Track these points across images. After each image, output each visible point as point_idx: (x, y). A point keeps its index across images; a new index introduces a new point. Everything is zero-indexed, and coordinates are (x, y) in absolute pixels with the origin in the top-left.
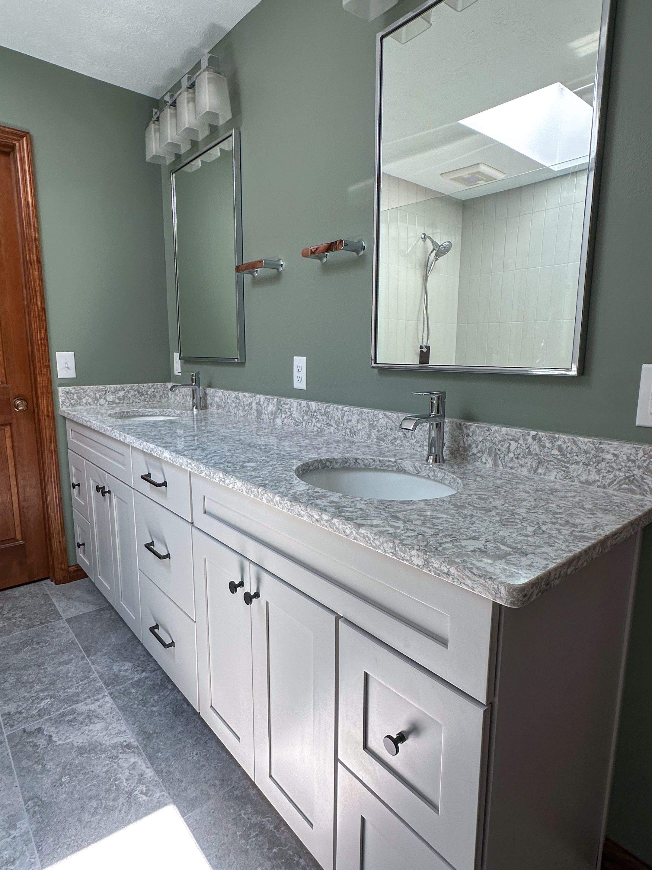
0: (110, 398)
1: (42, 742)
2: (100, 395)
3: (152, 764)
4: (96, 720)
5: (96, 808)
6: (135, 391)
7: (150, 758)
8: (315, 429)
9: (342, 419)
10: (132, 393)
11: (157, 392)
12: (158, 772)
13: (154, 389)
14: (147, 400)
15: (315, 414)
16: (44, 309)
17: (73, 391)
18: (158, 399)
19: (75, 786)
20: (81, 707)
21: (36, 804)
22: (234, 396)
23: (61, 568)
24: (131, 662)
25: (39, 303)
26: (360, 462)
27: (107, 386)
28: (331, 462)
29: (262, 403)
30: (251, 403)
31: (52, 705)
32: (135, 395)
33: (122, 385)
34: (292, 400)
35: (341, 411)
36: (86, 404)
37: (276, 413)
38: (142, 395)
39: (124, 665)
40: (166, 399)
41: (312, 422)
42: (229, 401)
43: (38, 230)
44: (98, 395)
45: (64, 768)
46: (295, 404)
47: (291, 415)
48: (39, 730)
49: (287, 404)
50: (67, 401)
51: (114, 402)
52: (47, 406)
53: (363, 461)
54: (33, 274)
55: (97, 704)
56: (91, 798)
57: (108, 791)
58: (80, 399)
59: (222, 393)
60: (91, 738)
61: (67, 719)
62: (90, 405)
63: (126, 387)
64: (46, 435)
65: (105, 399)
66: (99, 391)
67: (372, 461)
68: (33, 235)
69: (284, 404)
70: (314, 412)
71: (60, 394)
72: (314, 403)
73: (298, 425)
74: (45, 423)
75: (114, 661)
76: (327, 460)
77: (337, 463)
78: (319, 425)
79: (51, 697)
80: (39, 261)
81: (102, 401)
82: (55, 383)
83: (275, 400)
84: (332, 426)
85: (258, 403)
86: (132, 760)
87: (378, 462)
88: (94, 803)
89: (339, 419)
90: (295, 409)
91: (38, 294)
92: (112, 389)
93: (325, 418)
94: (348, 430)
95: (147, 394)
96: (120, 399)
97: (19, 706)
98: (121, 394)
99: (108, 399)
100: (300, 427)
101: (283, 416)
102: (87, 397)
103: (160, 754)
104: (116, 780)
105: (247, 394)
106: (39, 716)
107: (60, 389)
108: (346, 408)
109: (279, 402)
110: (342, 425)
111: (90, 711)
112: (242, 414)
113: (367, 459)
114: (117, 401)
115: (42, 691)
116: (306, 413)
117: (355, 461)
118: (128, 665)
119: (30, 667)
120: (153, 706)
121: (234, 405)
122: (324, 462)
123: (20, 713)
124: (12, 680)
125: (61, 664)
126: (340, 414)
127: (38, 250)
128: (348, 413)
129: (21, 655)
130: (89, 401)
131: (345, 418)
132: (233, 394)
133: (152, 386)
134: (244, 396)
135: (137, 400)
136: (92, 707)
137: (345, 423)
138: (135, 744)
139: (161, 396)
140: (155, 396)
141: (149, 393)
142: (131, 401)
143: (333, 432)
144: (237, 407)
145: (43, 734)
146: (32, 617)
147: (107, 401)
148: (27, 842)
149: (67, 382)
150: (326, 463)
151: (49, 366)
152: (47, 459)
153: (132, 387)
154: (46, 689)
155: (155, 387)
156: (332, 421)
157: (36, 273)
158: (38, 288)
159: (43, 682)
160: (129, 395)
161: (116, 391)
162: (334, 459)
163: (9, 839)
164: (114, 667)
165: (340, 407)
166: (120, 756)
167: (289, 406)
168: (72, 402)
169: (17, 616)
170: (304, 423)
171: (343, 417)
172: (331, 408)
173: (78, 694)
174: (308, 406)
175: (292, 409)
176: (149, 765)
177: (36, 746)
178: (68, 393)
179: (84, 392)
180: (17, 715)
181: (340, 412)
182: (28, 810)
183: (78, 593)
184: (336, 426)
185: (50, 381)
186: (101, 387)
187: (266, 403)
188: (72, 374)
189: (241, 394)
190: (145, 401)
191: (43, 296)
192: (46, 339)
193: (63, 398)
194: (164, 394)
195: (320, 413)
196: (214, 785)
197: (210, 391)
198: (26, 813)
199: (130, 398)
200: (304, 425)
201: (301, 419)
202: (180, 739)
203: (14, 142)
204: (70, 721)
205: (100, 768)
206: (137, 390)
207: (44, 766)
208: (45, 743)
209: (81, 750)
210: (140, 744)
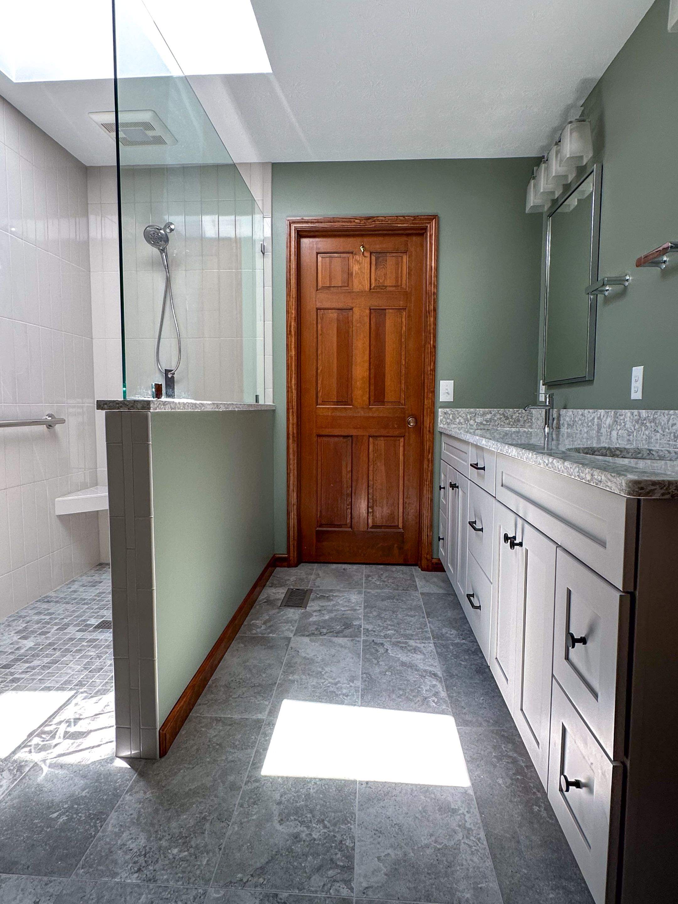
0: (479, 420)
1: (381, 650)
2: (471, 417)
3: (447, 691)
4: (419, 653)
5: (401, 695)
6: (501, 415)
7: (447, 687)
8: (644, 437)
9: (668, 423)
10: (498, 416)
11: (521, 417)
12: (449, 696)
13: (519, 414)
14: (512, 423)
15: (645, 422)
16: (434, 347)
17: (449, 412)
18: (522, 423)
19: (392, 679)
20: (412, 643)
21: (367, 677)
22: (581, 413)
23: (426, 558)
24: (457, 631)
25: (432, 342)
26: (654, 453)
27: (478, 409)
28: (621, 451)
29: (602, 417)
30: (594, 418)
31: (394, 635)
32: (500, 418)
33: (490, 409)
34: (627, 411)
35: (667, 415)
36: (459, 423)
37: (613, 425)
38: (507, 418)
39: (451, 631)
40: (529, 424)
41: (642, 431)
42: (577, 419)
43: (436, 286)
44: (469, 417)
45: (390, 668)
46: (629, 414)
47: (625, 426)
48: (382, 644)
49: (622, 415)
50: (444, 420)
51: (481, 423)
52: (430, 423)
53: (657, 452)
54: (430, 320)
55: (423, 645)
56: (400, 689)
57: (412, 691)
58: (455, 419)
59: (572, 412)
60: (412, 660)
61: (401, 645)
62: (462, 424)
63: (493, 411)
64: (427, 446)
65: (474, 420)
66: (471, 413)
67: (666, 452)
68: (433, 291)
69: (620, 415)
70: (644, 420)
71: (440, 414)
72: (644, 411)
73: (629, 435)
74: (427, 436)
75: (444, 626)
76: (617, 449)
77: (628, 453)
78: (647, 432)
79: (395, 630)
80: (435, 310)
81: (472, 422)
82: (437, 405)
83: (613, 412)
84: (658, 432)
85: (599, 418)
86: (434, 683)
87: (674, 454)
88: (401, 692)
89: (665, 424)
90: (628, 418)
91: (432, 335)
92: (481, 412)
93: (653, 424)
94: (672, 435)
95: (512, 418)
96: (487, 421)
97: (374, 628)
98: (489, 416)
99: (477, 421)
100: (631, 436)
101: (619, 428)
102: (460, 418)
103: (455, 688)
104: (419, 687)
105: (591, 411)
106: (384, 637)
107: (440, 410)
108: (672, 412)
109: (616, 414)
110: (667, 430)
111: (416, 646)
112: (586, 430)
113: (662, 451)
114: (485, 423)
115: (391, 625)
116: (637, 422)
117: (648, 452)
118: (454, 632)
119: (388, 610)
120: (462, 660)
121: (580, 422)
122: (613, 450)
123: (374, 631)
124: (375, 613)
125: (407, 615)
126: (665, 419)
127: (436, 301)
128: (673, 416)
129: (385, 603)
130: (461, 421)
131: (671, 422)
132: (580, 411)
133: (517, 411)
134: (589, 412)
135: (502, 423)
136: (419, 645)
137: (670, 428)
138: (440, 675)
139: (525, 421)
140: (519, 421)
141: (514, 417)
142: (496, 424)
143: (659, 438)
144: (582, 424)
145: (383, 647)
146: (399, 584)
147: (476, 422)
148: (357, 691)
149: (447, 405)
150: (615, 451)
151: (434, 391)
152: (425, 466)
153: (498, 411)
154: (394, 625)
155: (520, 412)
156: (659, 427)
157: (432, 319)
158: (432, 331)
159: (393, 621)
160: (496, 418)
161: (484, 414)
162: (625, 448)
163: (348, 686)
164: (443, 630)
165: (666, 411)
166: (427, 677)
167: (623, 416)
168: (448, 421)
169: (389, 581)
170: (635, 433)
171: (668, 421)
172: (658, 414)
173: (412, 635)
174: (639, 413)
175: (626, 419)
176: (445, 690)
177: (377, 651)
178: (445, 413)
179: (458, 413)
180: (372, 632)
181: (666, 417)
182: (362, 678)
183: (435, 580)
184: (662, 432)
185: (433, 403)
186: (472, 410)
187: (605, 416)
188: (450, 398)
189: (586, 411)
190: (509, 424)
191: (435, 337)
192: (434, 370)
193: (442, 418)
194: (528, 419)
195: (649, 420)
196: (488, 722)
197: (563, 412)
198: (361, 679)
199: (496, 421)
200: (635, 435)
201: (633, 428)
202: (474, 687)
203: (427, 225)
204: (402, 647)
205: (412, 677)
206: (503, 414)
207: (378, 662)
208: (383, 652)
209: (403, 664)
210: (443, 677)
